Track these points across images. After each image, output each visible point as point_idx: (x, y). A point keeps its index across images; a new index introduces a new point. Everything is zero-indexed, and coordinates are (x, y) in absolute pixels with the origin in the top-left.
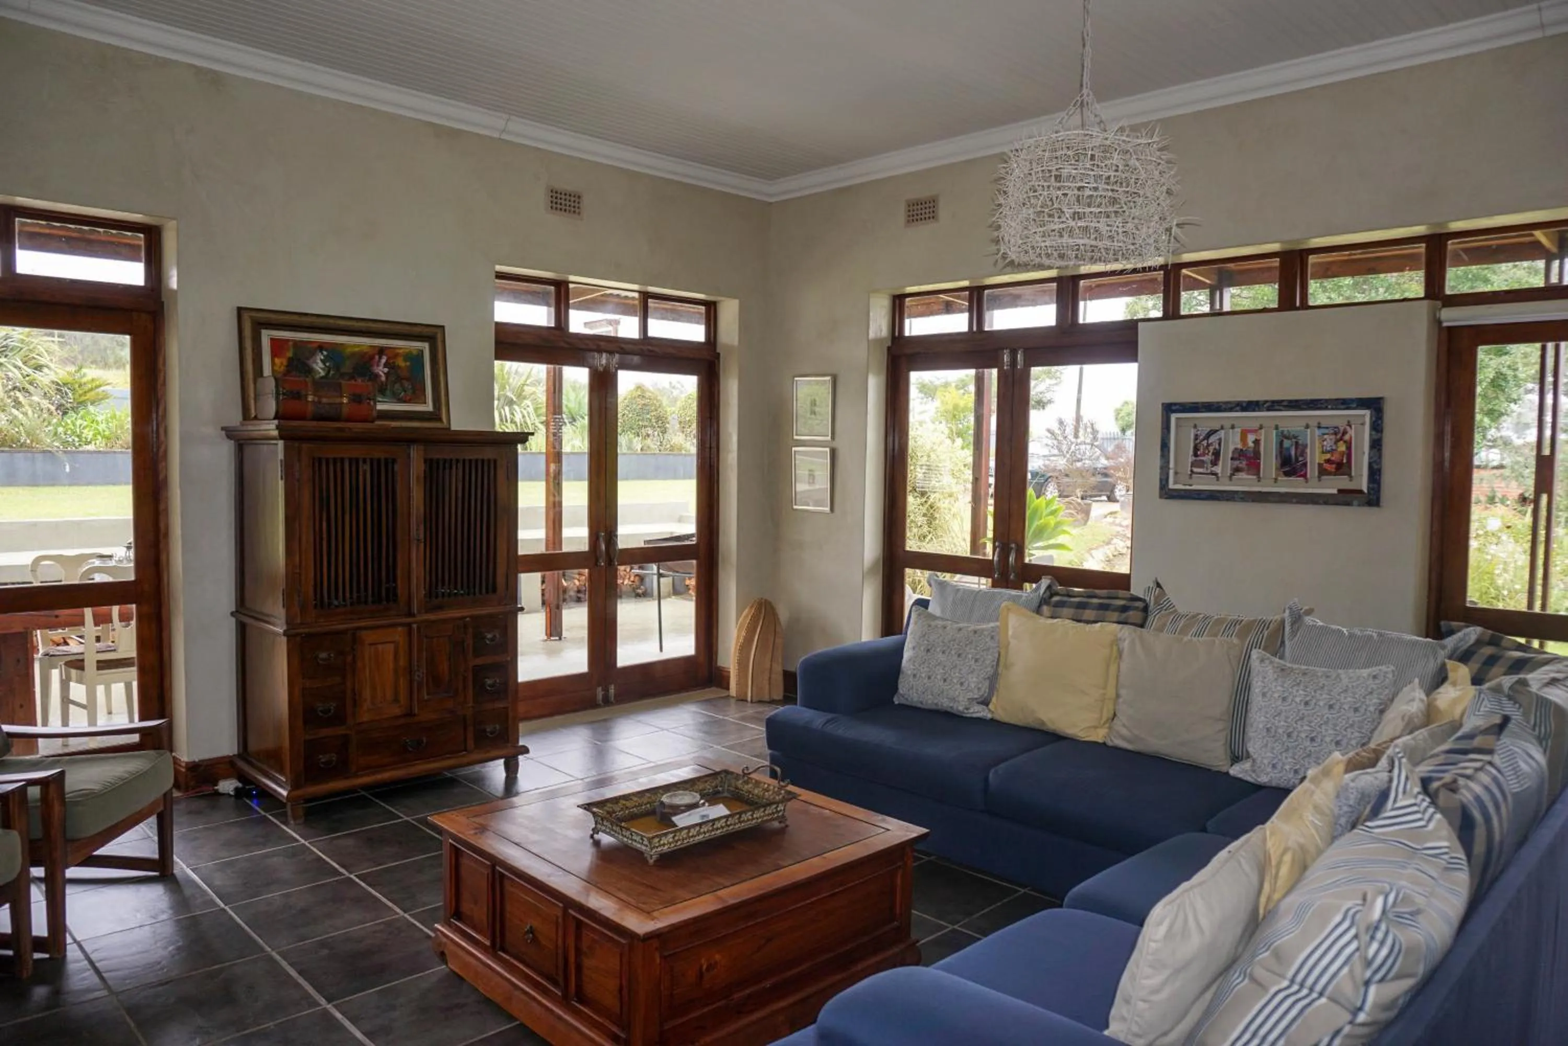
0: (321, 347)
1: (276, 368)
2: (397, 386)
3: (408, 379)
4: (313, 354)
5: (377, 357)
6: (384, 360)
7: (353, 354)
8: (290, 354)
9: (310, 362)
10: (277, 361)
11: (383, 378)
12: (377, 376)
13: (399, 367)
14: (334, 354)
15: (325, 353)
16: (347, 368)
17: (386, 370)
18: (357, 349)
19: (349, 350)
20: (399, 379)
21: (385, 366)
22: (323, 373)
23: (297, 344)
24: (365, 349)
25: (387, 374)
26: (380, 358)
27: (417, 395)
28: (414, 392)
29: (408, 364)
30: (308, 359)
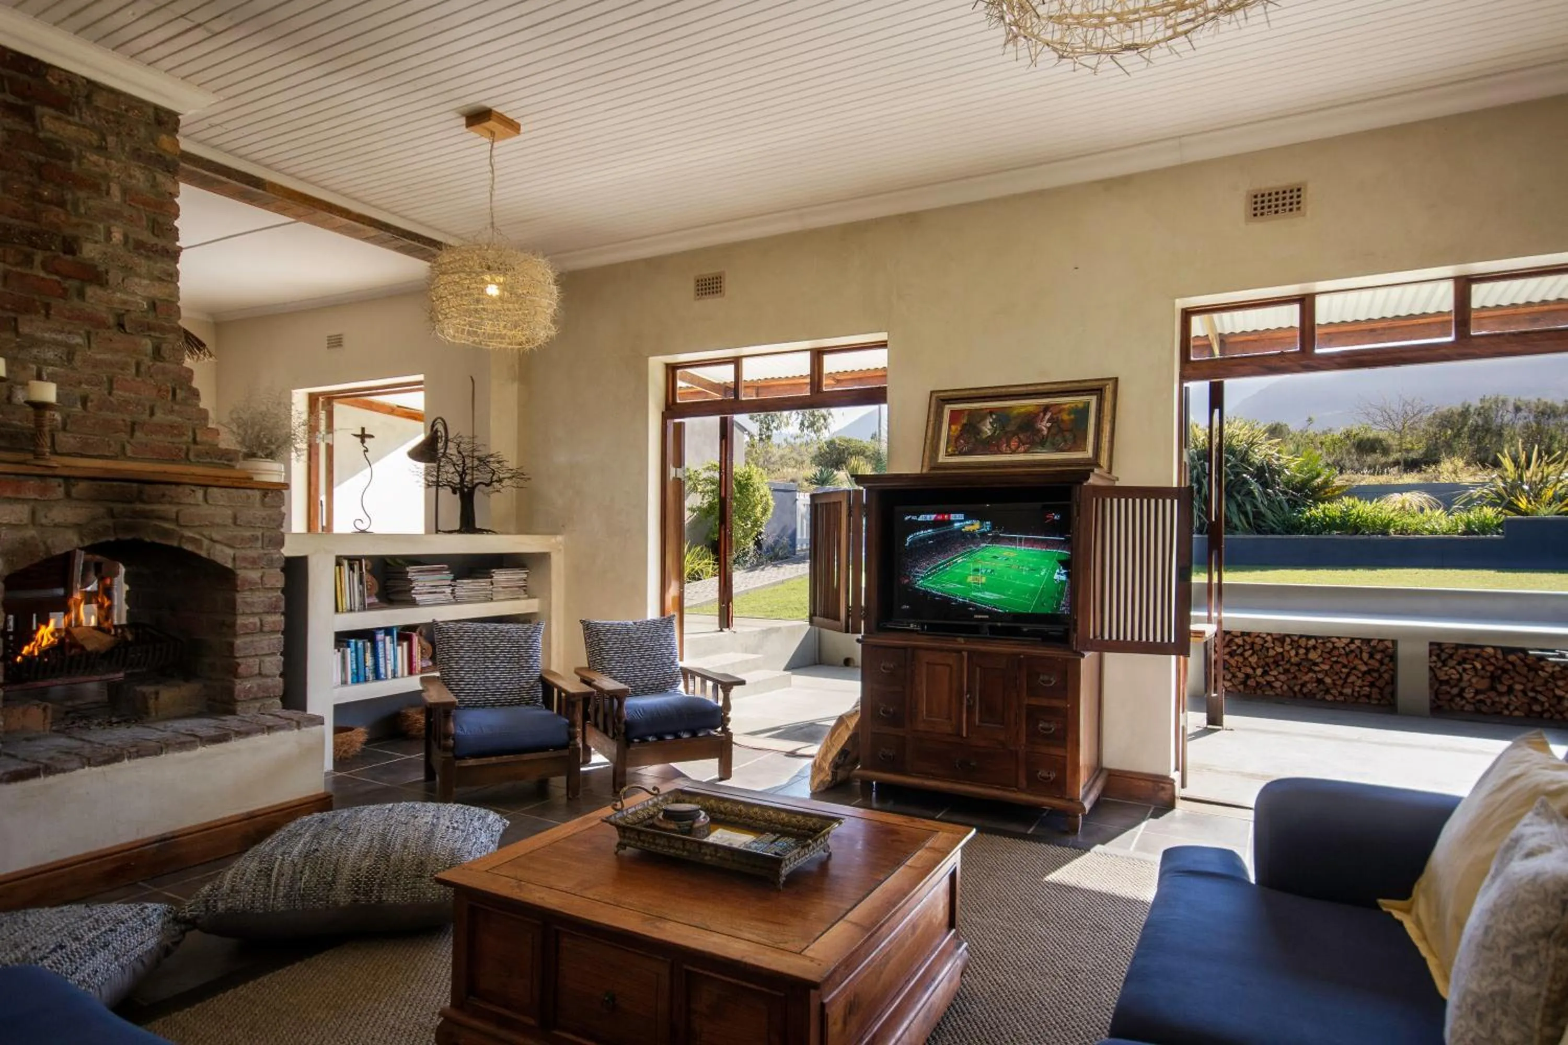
0: (991, 412)
1: (951, 433)
2: (1058, 438)
3: (1070, 431)
4: (983, 418)
5: (1042, 414)
6: (1047, 417)
7: (1019, 415)
8: (964, 421)
9: (980, 425)
10: (953, 427)
11: (1045, 432)
12: (1040, 430)
13: (1062, 421)
14: (1002, 417)
15: (994, 416)
16: (1011, 428)
17: (1049, 425)
18: (1023, 410)
19: (1015, 412)
20: (1061, 431)
21: (1049, 421)
22: (989, 433)
23: (971, 412)
24: (1031, 409)
25: (1049, 429)
26: (1045, 414)
27: (1078, 442)
28: (1075, 442)
29: (1072, 416)
30: (979, 422)
